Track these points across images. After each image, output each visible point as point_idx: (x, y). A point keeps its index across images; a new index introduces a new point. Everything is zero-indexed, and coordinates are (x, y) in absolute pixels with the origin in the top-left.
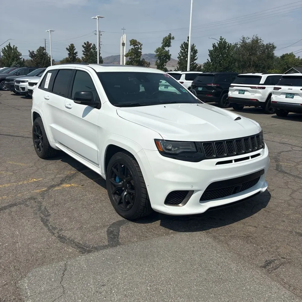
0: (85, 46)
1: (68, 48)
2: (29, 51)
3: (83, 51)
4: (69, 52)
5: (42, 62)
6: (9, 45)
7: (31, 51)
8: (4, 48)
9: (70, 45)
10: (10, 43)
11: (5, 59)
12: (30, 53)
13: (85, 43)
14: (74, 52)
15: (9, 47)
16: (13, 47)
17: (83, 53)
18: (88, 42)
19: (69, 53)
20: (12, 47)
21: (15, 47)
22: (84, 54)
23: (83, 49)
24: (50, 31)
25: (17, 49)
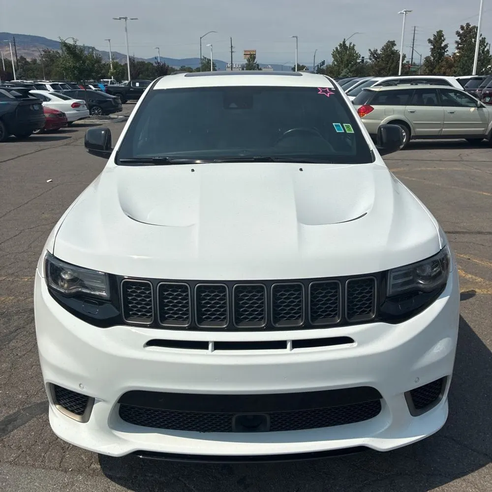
0: (461, 32)
1: (432, 39)
2: (370, 50)
3: (457, 42)
4: (434, 45)
5: (387, 67)
6: (344, 42)
7: (372, 50)
8: (337, 48)
9: (436, 34)
10: (345, 39)
11: (335, 65)
12: (371, 53)
13: (462, 28)
14: (443, 45)
15: (343, 45)
16: (350, 46)
17: (456, 45)
18: (468, 25)
19: (432, 47)
20: (348, 45)
21: (352, 45)
22: (458, 48)
23: (458, 39)
24: (406, 11)
25: (355, 48)
